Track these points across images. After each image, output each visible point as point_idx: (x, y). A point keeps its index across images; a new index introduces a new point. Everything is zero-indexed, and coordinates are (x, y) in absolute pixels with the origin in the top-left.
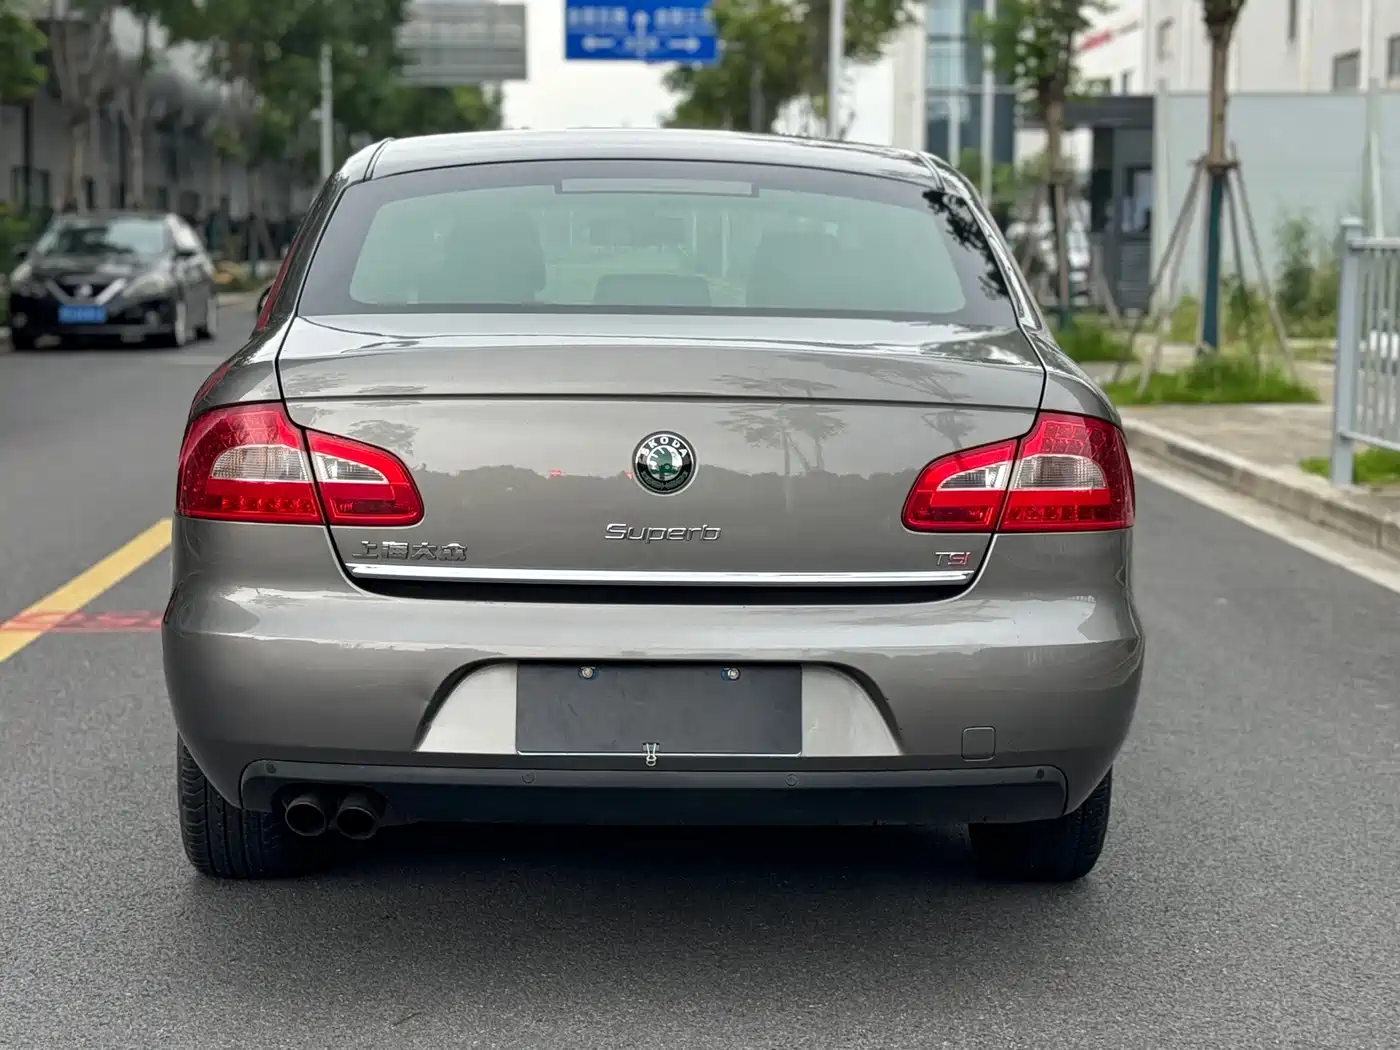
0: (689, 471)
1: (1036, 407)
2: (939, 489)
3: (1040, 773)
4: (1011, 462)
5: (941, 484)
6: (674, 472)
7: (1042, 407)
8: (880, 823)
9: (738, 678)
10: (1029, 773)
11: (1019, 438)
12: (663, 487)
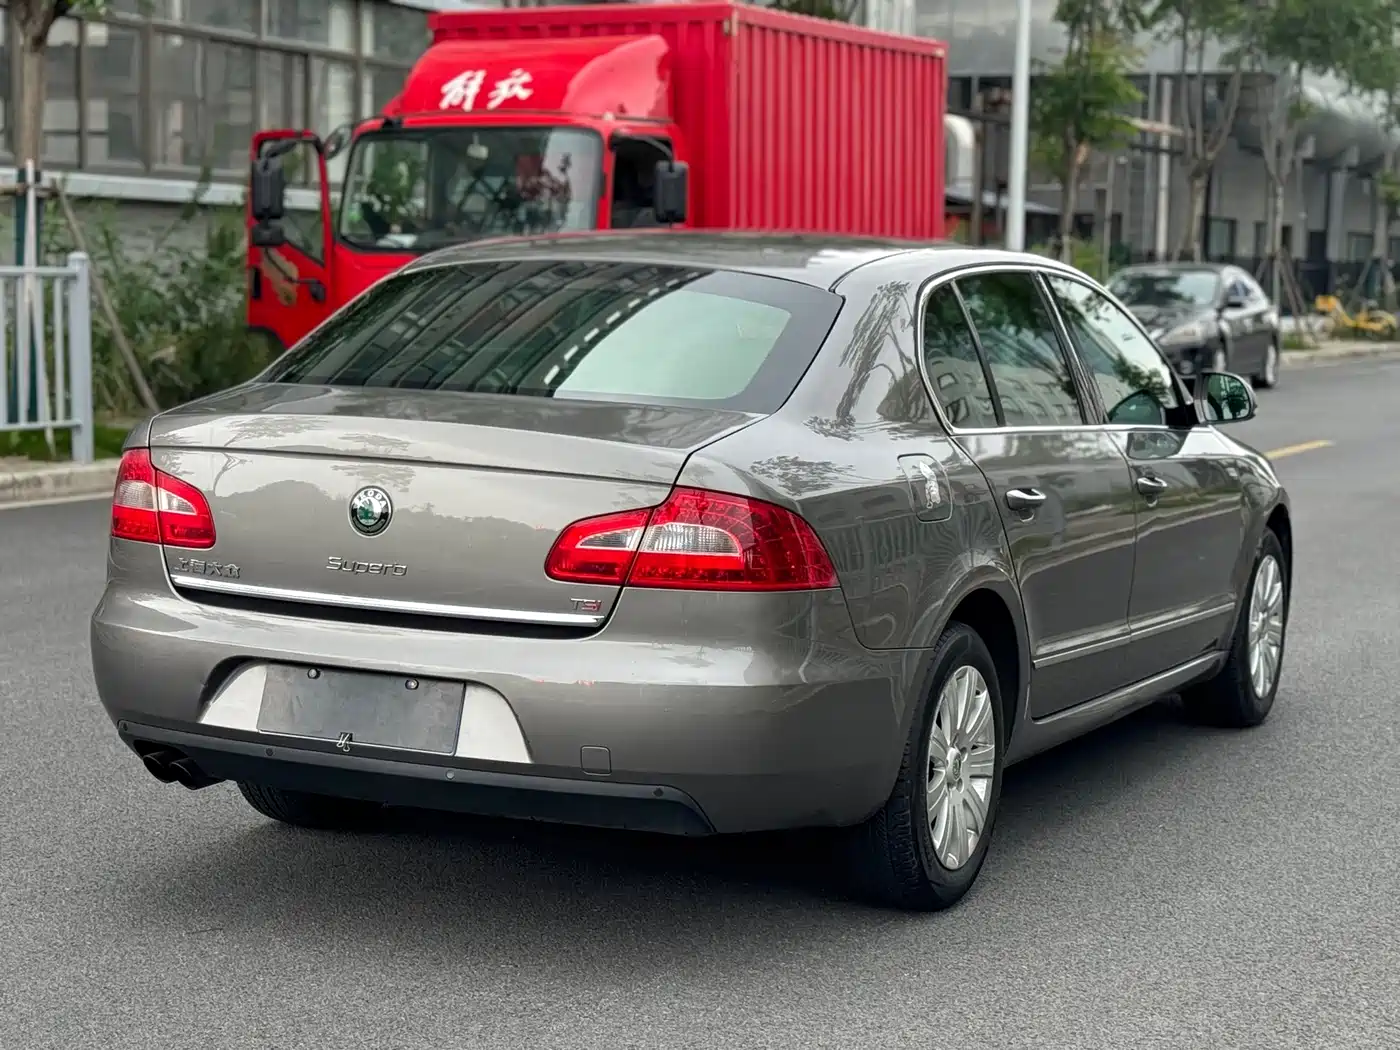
0: (386, 518)
1: (672, 482)
2: (578, 546)
3: (659, 792)
4: (643, 528)
5: (580, 542)
6: (375, 519)
7: (678, 483)
8: (537, 819)
9: (417, 687)
10: (647, 791)
11: (653, 508)
12: (367, 531)
